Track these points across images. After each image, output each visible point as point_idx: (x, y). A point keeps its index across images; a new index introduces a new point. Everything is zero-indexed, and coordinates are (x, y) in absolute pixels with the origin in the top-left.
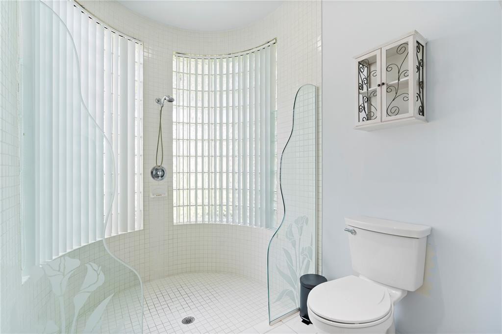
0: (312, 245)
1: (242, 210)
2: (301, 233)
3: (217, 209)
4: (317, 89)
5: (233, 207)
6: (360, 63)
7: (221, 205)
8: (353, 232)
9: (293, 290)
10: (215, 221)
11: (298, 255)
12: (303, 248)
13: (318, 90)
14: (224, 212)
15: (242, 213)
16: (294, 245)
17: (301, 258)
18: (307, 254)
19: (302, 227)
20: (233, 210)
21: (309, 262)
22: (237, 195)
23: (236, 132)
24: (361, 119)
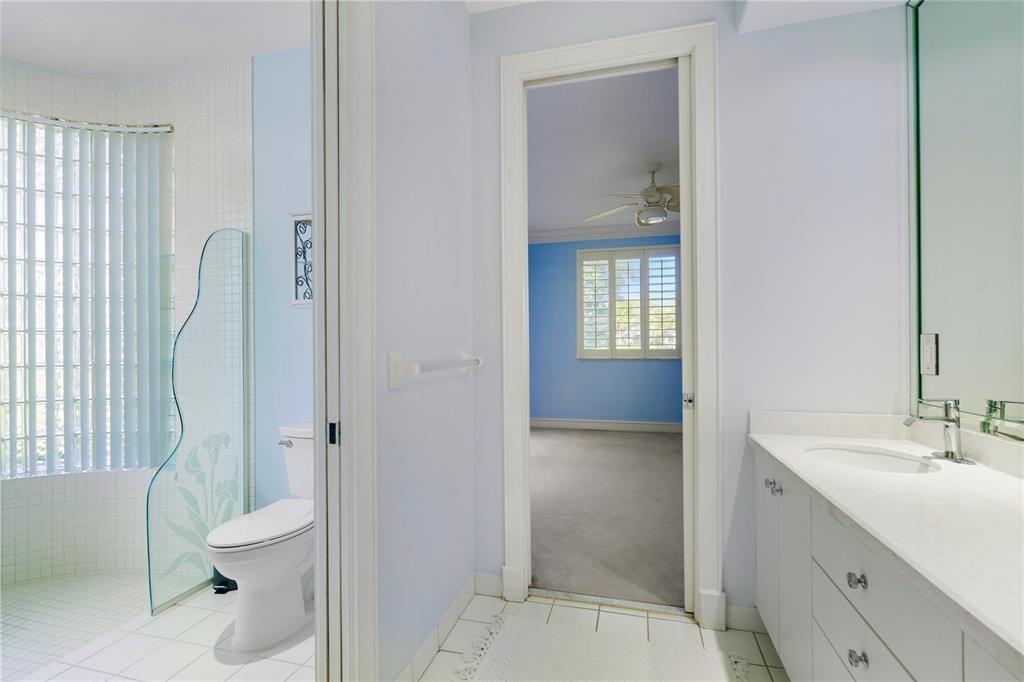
0: (236, 477)
1: (91, 442)
2: (216, 459)
3: (19, 448)
4: (245, 237)
5: (66, 440)
6: (297, 223)
7: (31, 438)
8: (289, 444)
9: (200, 550)
10: (13, 473)
11: (209, 496)
12: (220, 484)
13: (247, 238)
14: (38, 451)
15: (90, 446)
16: (201, 479)
17: (216, 499)
18: (229, 492)
19: (217, 452)
20: (67, 446)
21: (231, 504)
22: (78, 413)
23: (75, 280)
24: (301, 295)
